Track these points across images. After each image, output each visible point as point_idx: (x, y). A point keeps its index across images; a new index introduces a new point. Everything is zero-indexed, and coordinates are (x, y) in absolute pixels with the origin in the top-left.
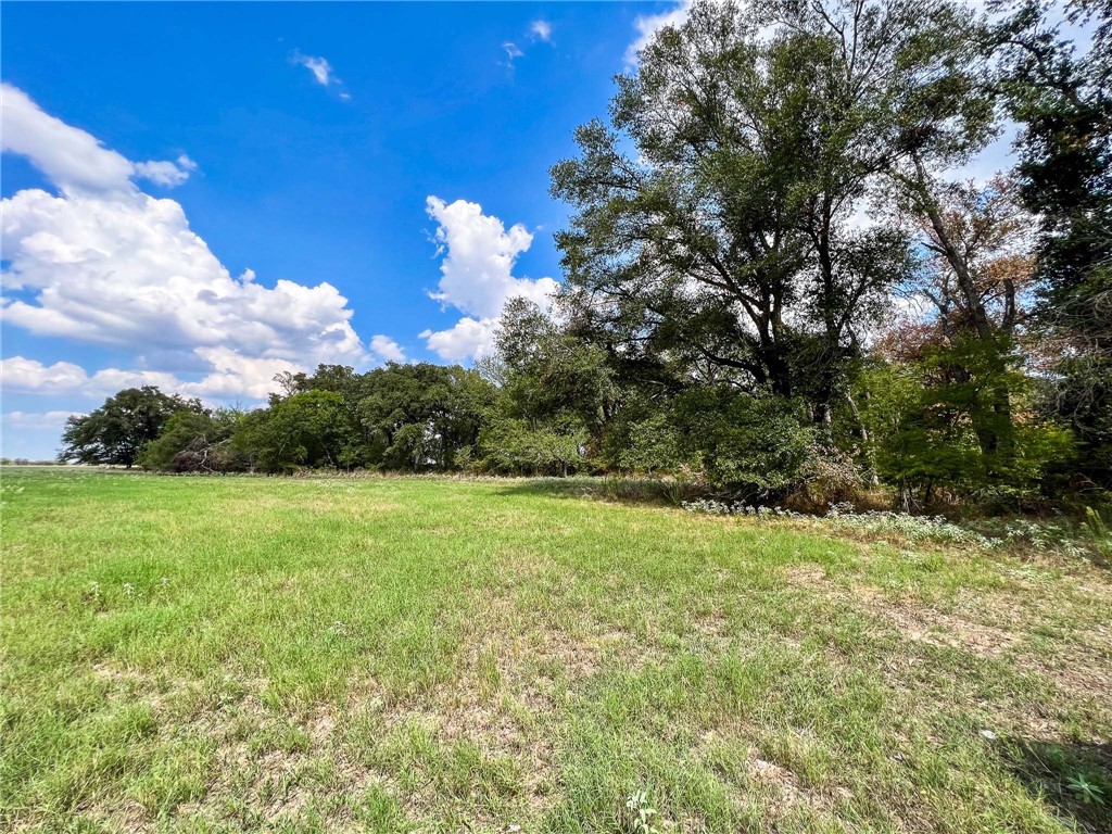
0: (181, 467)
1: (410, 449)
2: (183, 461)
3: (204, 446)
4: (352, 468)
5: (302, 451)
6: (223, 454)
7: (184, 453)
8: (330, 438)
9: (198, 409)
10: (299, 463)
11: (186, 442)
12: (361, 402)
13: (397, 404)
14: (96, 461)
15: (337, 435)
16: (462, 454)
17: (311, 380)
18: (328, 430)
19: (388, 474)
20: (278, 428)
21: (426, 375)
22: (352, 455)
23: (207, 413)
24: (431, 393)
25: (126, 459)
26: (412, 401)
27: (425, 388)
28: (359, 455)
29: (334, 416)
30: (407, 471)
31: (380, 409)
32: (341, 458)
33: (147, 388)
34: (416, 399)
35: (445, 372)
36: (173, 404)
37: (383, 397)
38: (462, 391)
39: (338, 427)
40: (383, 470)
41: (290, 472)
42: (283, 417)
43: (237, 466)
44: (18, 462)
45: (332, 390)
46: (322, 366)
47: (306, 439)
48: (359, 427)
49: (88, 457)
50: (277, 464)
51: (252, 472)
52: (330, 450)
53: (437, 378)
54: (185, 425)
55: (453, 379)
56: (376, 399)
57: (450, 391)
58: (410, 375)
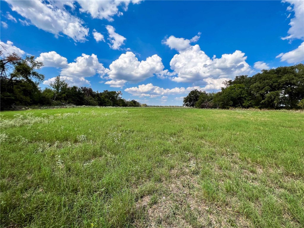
0: (203, 107)
1: (273, 101)
2: (203, 106)
3: (207, 102)
4: (248, 108)
5: (231, 103)
6: (211, 103)
7: (203, 104)
8: (240, 98)
9: (205, 93)
10: (231, 106)
11: (203, 101)
12: (251, 86)
13: (267, 85)
14: (188, 106)
15: (242, 97)
17: (233, 82)
18: (239, 96)
19: (262, 110)
20: (224, 96)
21: (282, 72)
22: (248, 103)
23: (207, 94)
24: (284, 78)
25: (193, 105)
26: (274, 83)
27: (280, 77)
28: (250, 103)
29: (241, 92)
30: (271, 109)
31: (259, 87)
32: (244, 104)
33: (195, 90)
34: (276, 82)
35: (292, 68)
36: (200, 93)
37: (260, 83)
39: (242, 95)
40: (260, 108)
41: (228, 109)
42: (225, 93)
43: (214, 107)
44: (177, 106)
45: (240, 84)
46: (237, 77)
47: (233, 99)
48: (250, 94)
49: (187, 105)
50: (224, 106)
51: (218, 108)
52: (240, 102)
53: (287, 72)
54: (203, 97)
55: (297, 71)
56: (257, 84)
57: (295, 76)
58: (273, 73)
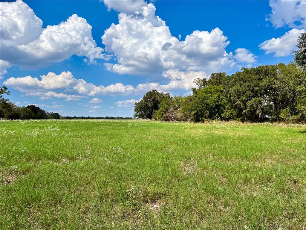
0: (167, 119)
1: (255, 111)
2: (167, 117)
3: (172, 111)
5: (207, 113)
6: (179, 114)
7: (167, 114)
8: (218, 106)
9: (169, 97)
10: (206, 117)
11: (167, 110)
12: (231, 89)
13: (248, 89)
14: (143, 118)
15: (221, 105)
16: (284, 112)
17: (208, 81)
18: (217, 103)
20: (197, 103)
21: (263, 72)
22: (228, 114)
23: (172, 98)
24: (264, 83)
25: (150, 117)
26: (255, 86)
27: (262, 79)
28: (231, 114)
29: (219, 96)
30: (255, 122)
31: (240, 92)
32: (223, 115)
33: (153, 91)
34: (258, 85)
35: (274, 68)
36: (162, 96)
37: (241, 86)
38: (284, 78)
39: (221, 101)
40: (243, 121)
41: (203, 121)
42: (199, 99)
45: (217, 85)
46: (213, 74)
47: (209, 108)
48: (230, 101)
50: (198, 118)
51: (189, 121)
52: (218, 112)
53: (269, 73)
54: (166, 104)
55: (279, 73)
56: (237, 87)
57: (277, 79)
58: (254, 73)
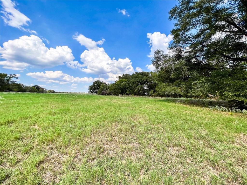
0: (102, 94)
1: (140, 90)
2: (102, 93)
3: (106, 90)
4: (129, 95)
5: (120, 91)
7: (103, 92)
8: (125, 88)
9: (105, 84)
10: (120, 93)
11: (103, 90)
12: (130, 81)
13: (137, 81)
14: (93, 93)
15: (126, 88)
16: (152, 91)
17: (122, 77)
18: (124, 87)
19: (136, 96)
20: (116, 87)
21: (143, 74)
22: (129, 92)
23: (107, 84)
25: (96, 92)
26: (140, 80)
27: (143, 77)
28: (130, 92)
29: (125, 84)
30: (140, 96)
31: (134, 82)
32: (127, 92)
33: (98, 80)
34: (141, 80)
35: (148, 73)
36: (102, 83)
38: (152, 77)
39: (126, 86)
40: (135, 95)
41: (118, 95)
42: (116, 85)
43: (110, 94)
44: (86, 93)
45: (125, 79)
46: (123, 74)
47: (121, 89)
48: (129, 86)
49: (92, 92)
50: (116, 94)
51: (112, 95)
52: (125, 91)
53: (146, 75)
54: (103, 87)
55: (150, 75)
56: (133, 80)
57: (149, 77)
58: (140, 74)
